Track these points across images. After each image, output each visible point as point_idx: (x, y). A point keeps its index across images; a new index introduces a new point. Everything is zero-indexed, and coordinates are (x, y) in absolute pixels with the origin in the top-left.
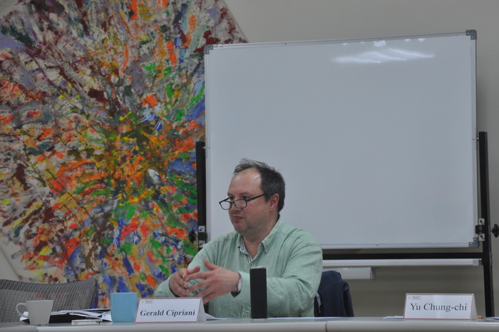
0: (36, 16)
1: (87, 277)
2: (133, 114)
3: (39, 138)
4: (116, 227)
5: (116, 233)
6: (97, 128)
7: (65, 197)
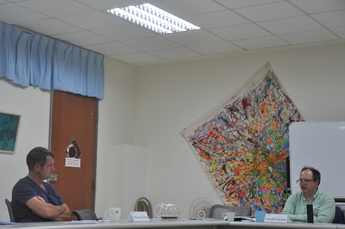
0: (230, 113)
1: (247, 205)
2: (263, 147)
3: (230, 155)
4: (257, 187)
5: (258, 190)
6: (250, 152)
7: (239, 176)
